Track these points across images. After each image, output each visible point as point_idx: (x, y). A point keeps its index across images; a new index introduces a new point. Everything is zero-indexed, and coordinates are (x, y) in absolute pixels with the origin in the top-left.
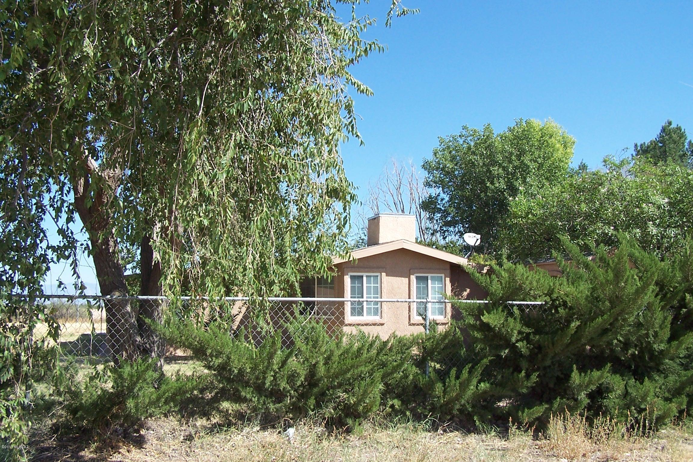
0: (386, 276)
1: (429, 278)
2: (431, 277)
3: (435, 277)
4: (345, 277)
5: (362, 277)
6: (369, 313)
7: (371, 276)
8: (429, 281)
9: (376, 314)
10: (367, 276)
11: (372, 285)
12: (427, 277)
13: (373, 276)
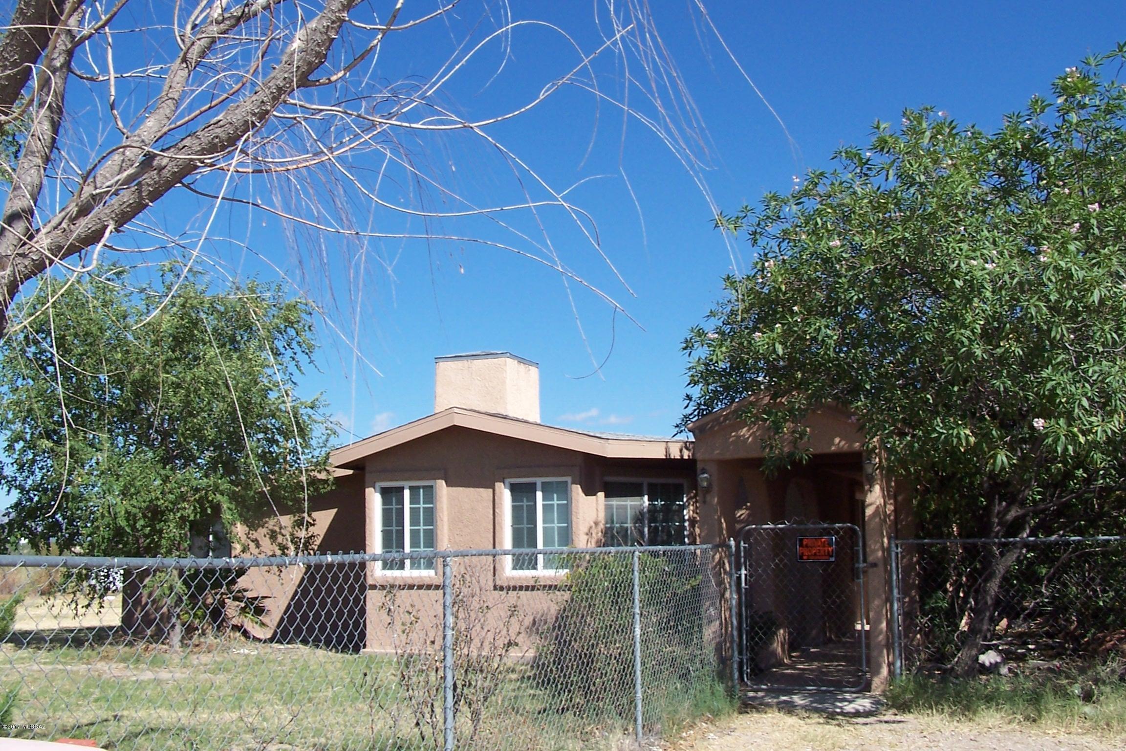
0: (448, 485)
1: (539, 486)
2: (543, 483)
3: (551, 483)
4: (367, 490)
5: (402, 489)
6: (415, 565)
7: (418, 488)
8: (539, 495)
9: (430, 565)
10: (411, 488)
11: (422, 506)
12: (535, 484)
13: (424, 487)
